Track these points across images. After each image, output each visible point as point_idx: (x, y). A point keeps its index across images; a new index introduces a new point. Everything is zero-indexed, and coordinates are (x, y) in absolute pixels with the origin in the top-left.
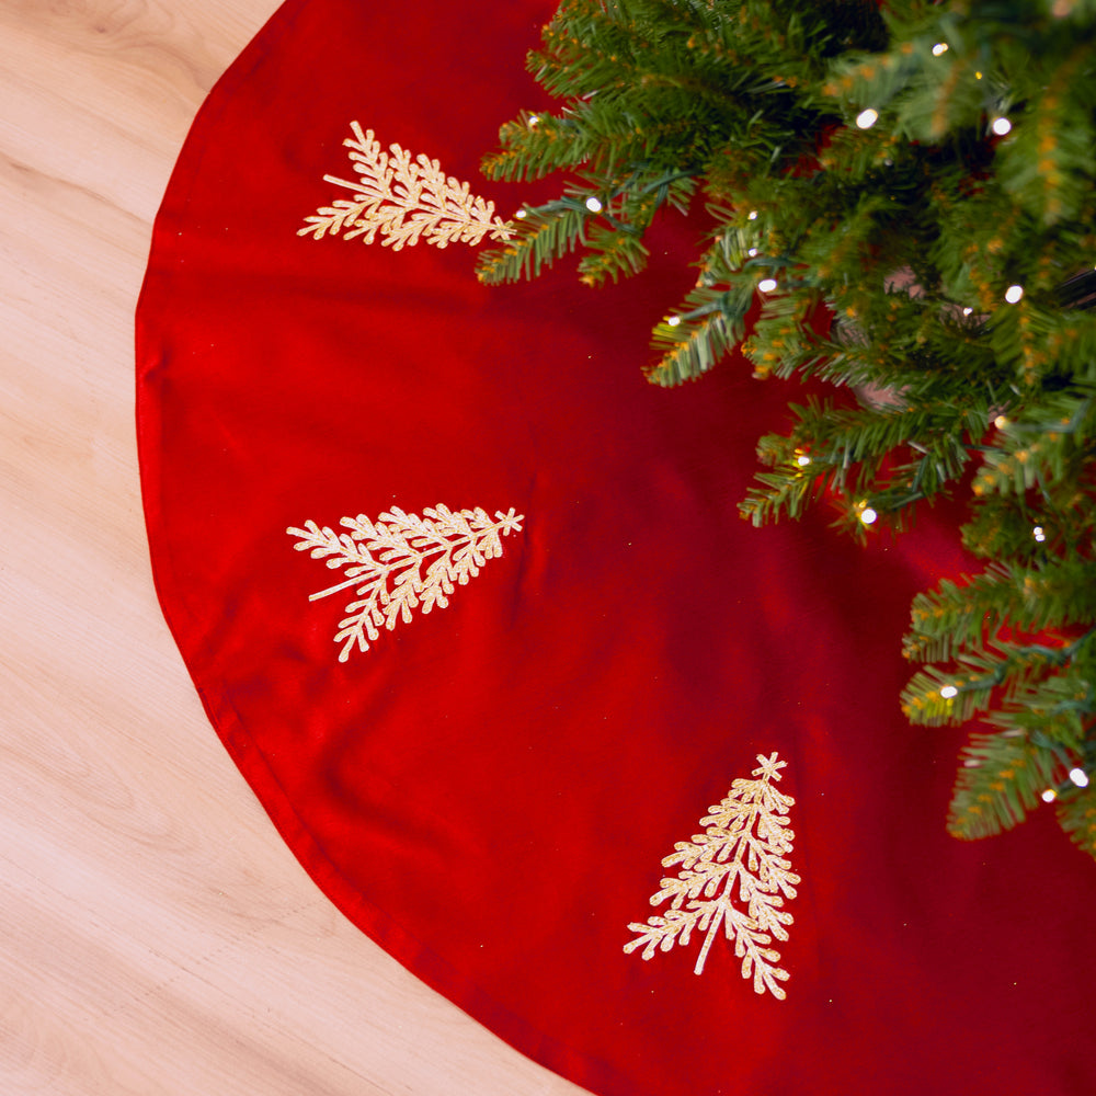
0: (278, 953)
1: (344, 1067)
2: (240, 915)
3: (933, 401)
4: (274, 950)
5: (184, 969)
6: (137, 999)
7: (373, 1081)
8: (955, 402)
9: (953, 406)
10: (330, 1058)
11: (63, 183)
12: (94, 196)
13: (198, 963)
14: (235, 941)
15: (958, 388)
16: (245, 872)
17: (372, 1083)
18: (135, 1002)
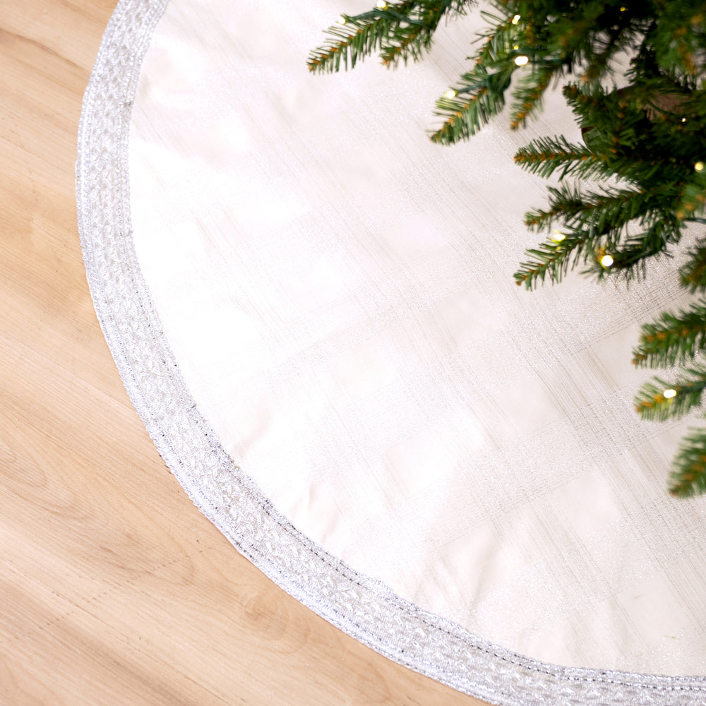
0: (149, 596)
1: (194, 682)
2: (122, 568)
3: (658, 186)
4: (146, 594)
5: (77, 606)
6: (40, 628)
7: (216, 694)
8: (674, 186)
9: (673, 189)
10: (185, 676)
11: (21, 38)
12: (44, 48)
13: (89, 602)
14: (117, 586)
15: (676, 175)
16: (128, 536)
17: (216, 696)
18: (40, 630)
